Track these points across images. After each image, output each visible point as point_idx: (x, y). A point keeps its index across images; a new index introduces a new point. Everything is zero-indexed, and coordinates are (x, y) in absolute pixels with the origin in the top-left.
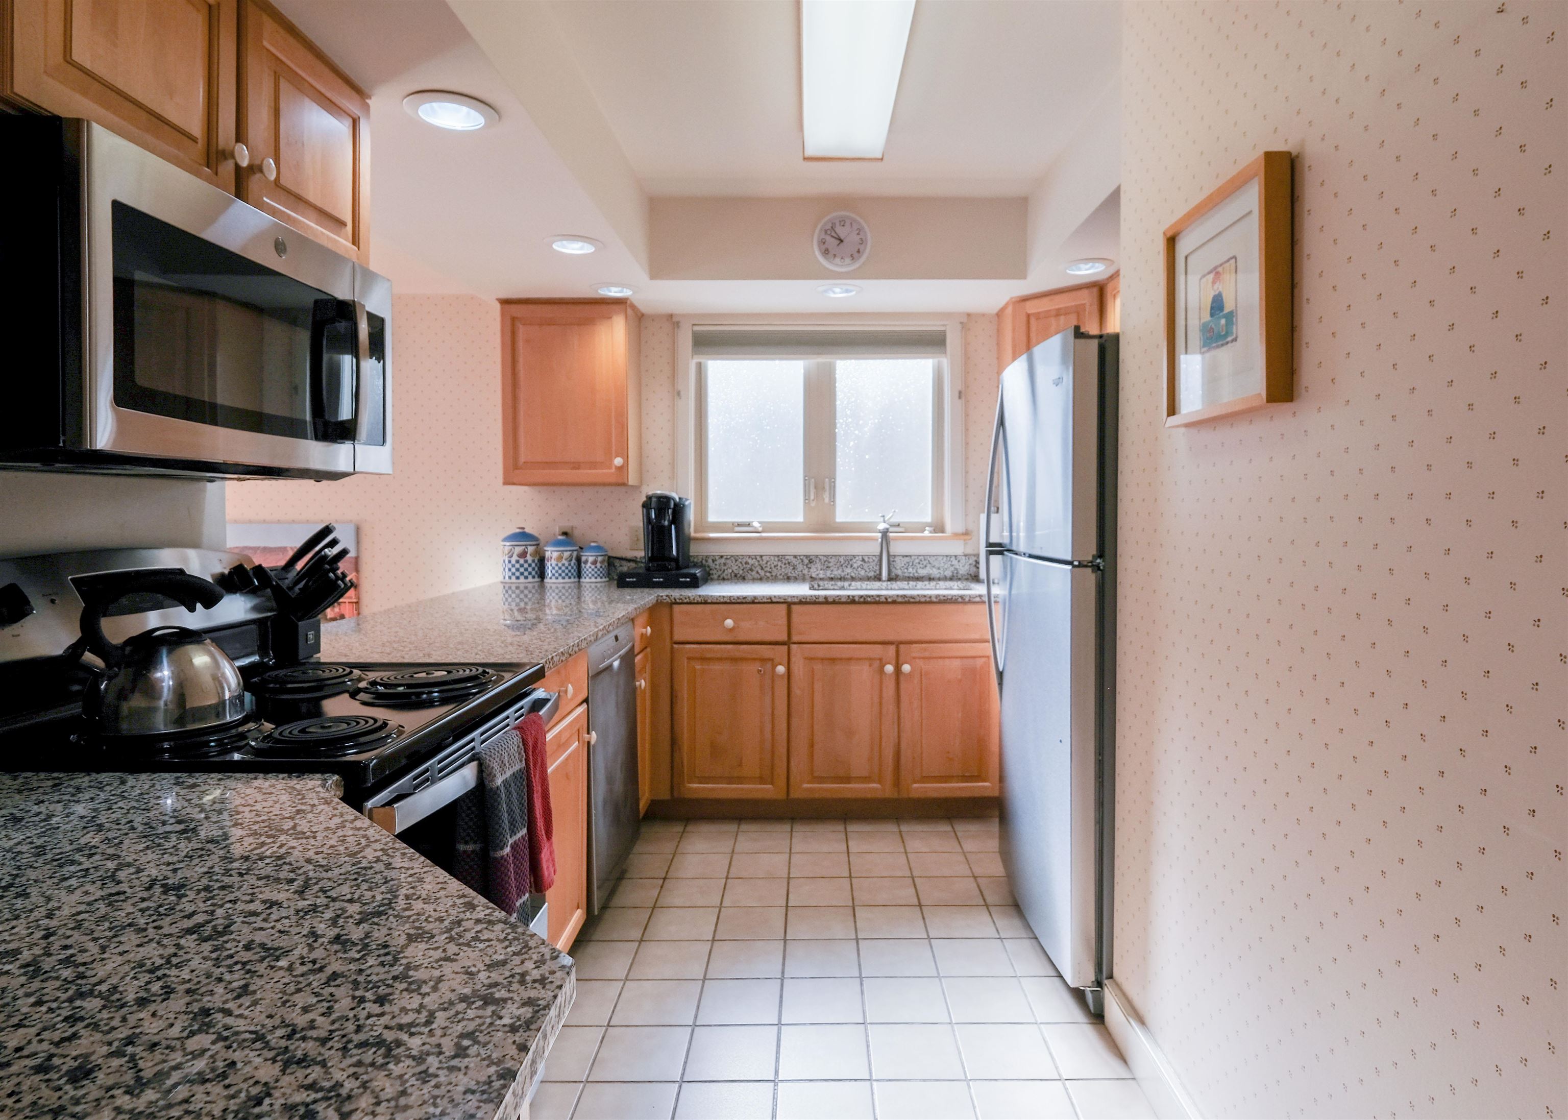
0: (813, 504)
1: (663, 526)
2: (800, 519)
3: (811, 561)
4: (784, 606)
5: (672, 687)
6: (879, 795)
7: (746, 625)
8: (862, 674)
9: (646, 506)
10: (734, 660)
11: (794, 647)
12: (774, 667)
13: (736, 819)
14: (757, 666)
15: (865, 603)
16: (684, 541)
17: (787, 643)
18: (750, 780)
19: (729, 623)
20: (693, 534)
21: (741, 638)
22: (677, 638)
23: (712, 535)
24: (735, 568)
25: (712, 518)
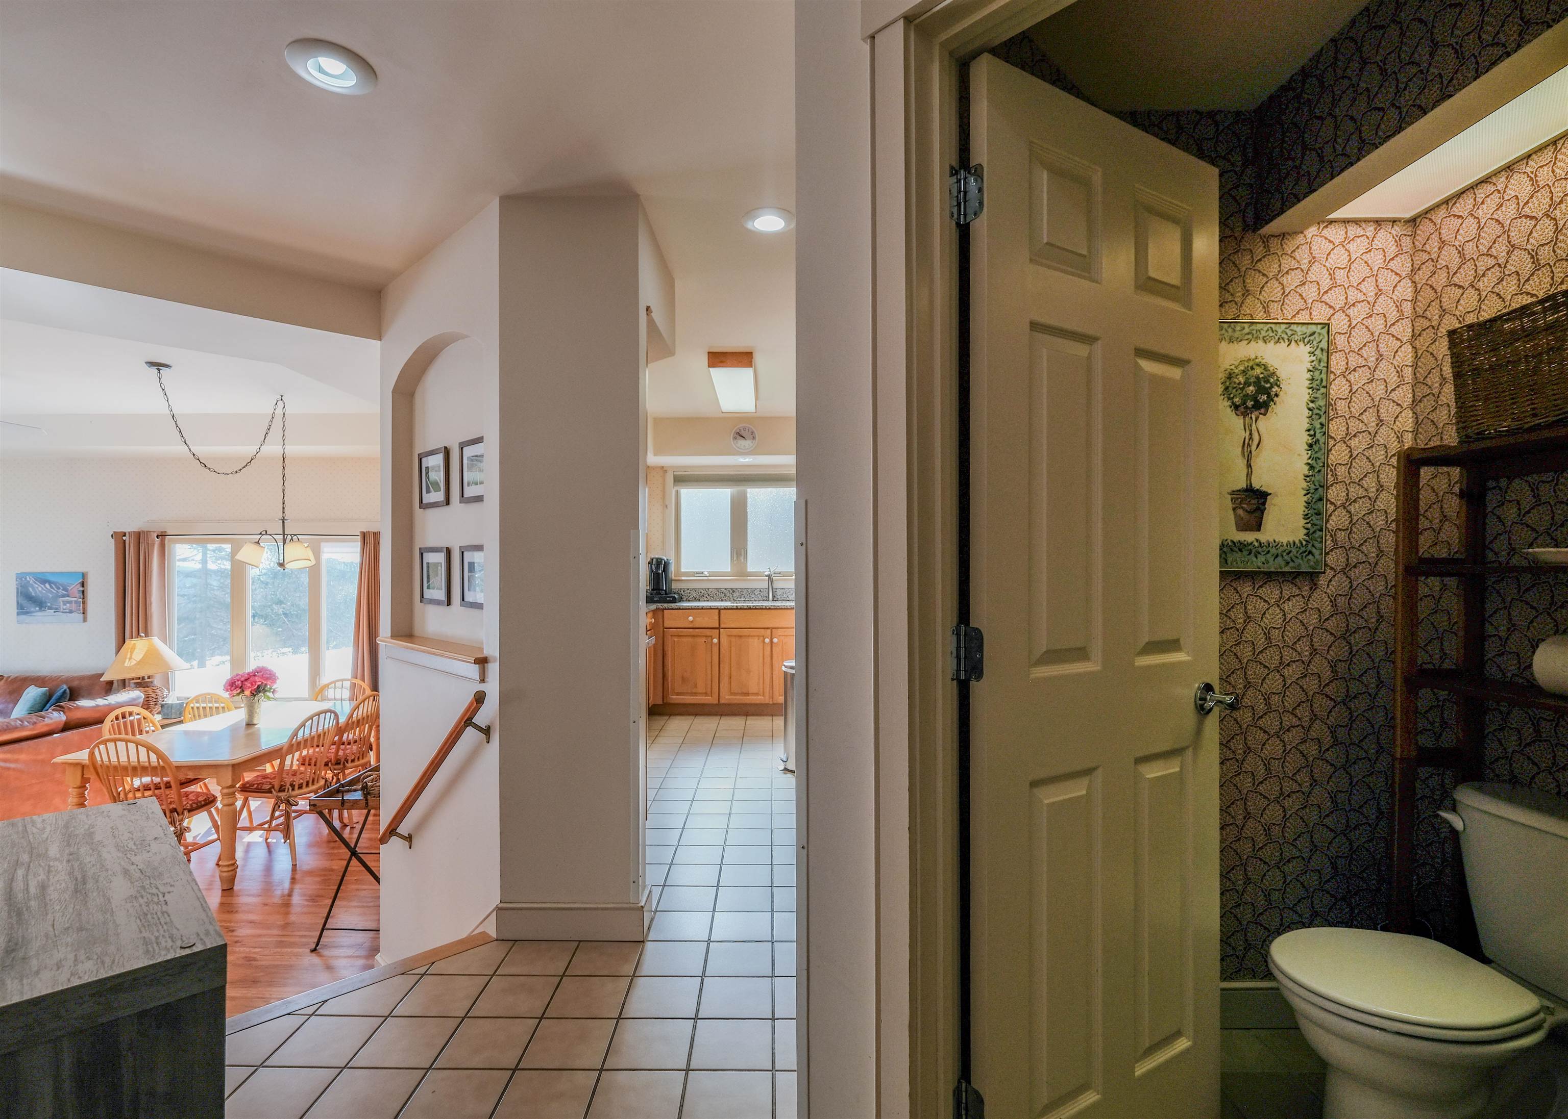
0: (735, 562)
1: (659, 574)
2: (729, 570)
3: (733, 592)
4: (717, 611)
5: (663, 649)
6: (763, 702)
7: (698, 619)
8: (755, 643)
9: (650, 563)
10: (693, 636)
11: (721, 630)
12: (712, 640)
13: (693, 715)
14: (704, 639)
15: (756, 609)
16: (669, 581)
17: (719, 628)
18: (701, 694)
19: (691, 618)
20: (673, 578)
21: (697, 626)
22: (666, 625)
23: (683, 578)
24: (695, 595)
25: (683, 570)
